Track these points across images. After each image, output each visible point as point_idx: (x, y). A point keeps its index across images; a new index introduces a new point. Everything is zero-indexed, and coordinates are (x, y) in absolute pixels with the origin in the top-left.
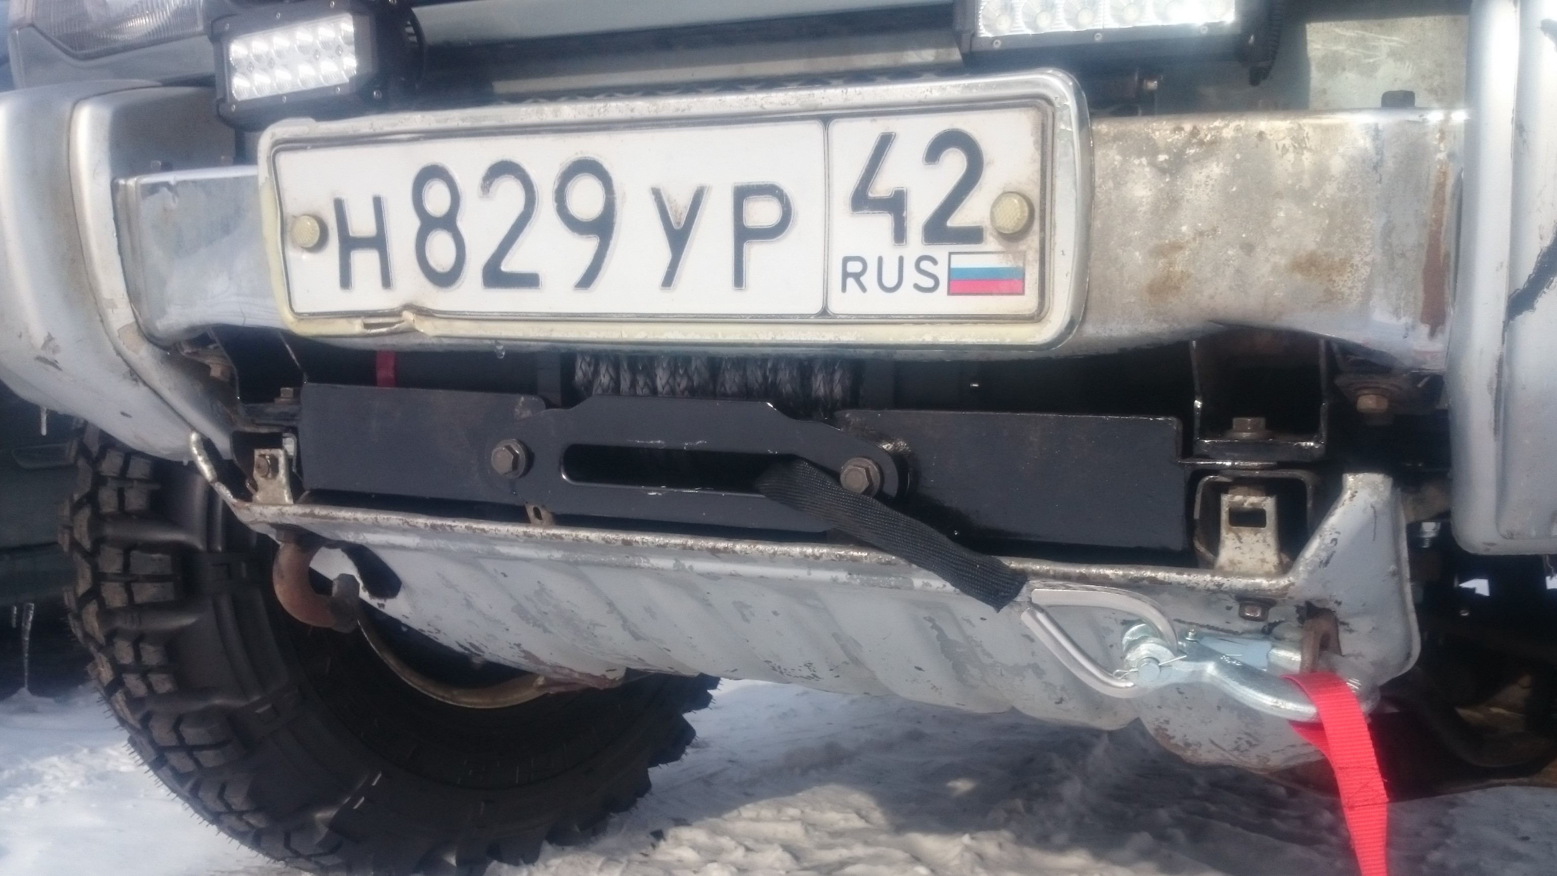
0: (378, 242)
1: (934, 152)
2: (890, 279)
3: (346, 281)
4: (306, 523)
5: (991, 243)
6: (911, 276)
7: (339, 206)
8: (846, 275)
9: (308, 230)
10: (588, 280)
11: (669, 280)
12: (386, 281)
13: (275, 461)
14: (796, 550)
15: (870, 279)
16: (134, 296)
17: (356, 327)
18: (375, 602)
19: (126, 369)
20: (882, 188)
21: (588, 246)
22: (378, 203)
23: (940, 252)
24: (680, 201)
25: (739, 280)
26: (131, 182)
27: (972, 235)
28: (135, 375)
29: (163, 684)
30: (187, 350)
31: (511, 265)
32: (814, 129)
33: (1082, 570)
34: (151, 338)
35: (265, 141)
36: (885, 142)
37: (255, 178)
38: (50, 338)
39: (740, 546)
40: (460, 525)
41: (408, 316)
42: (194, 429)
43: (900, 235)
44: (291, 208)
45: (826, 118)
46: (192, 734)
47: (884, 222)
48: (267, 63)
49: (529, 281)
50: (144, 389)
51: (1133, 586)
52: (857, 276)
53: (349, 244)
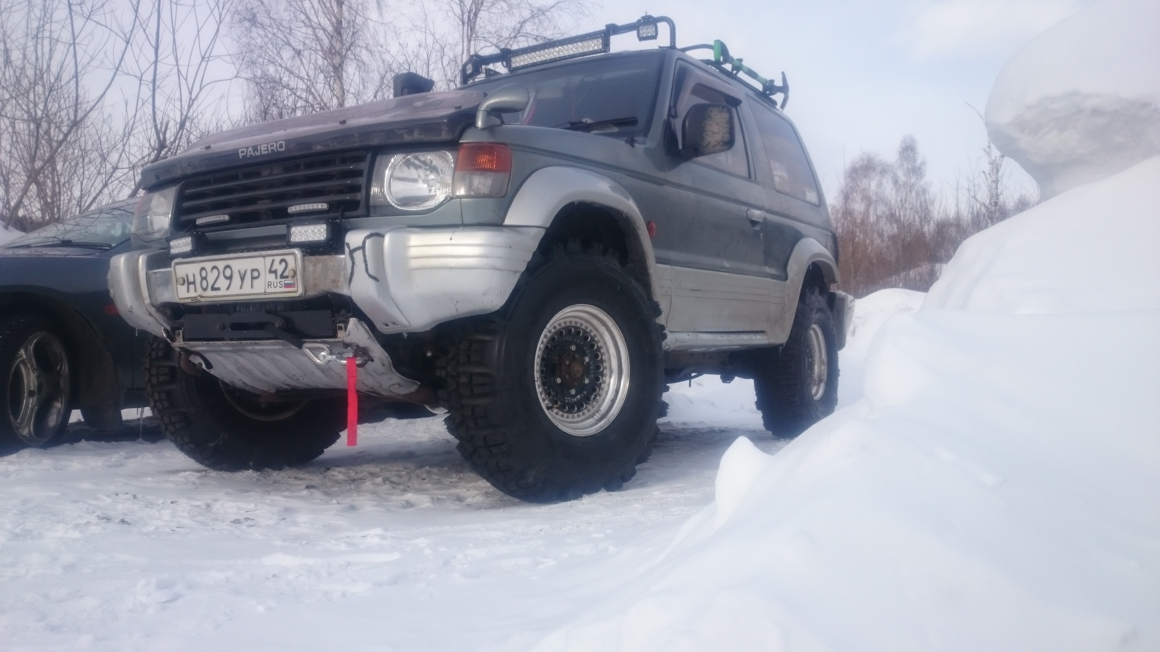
0: (194, 283)
1: (280, 263)
2: (275, 286)
3: (188, 291)
4: (185, 346)
5: (290, 279)
6: (279, 285)
7: (187, 276)
8: (268, 285)
9: (181, 281)
10: (228, 288)
11: (241, 287)
12: (195, 291)
13: (179, 333)
14: (269, 341)
15: (272, 286)
16: (150, 296)
17: (190, 301)
18: (208, 371)
19: (148, 313)
20: (273, 269)
21: (228, 282)
22: (194, 275)
23: (283, 280)
24: (243, 272)
25: (252, 287)
26: (150, 272)
27: (287, 277)
28: (150, 315)
29: (166, 404)
30: (162, 309)
31: (216, 286)
32: (262, 259)
33: (314, 340)
34: (153, 306)
35: (173, 263)
36: (273, 261)
37: (170, 271)
38: (131, 306)
39: (259, 342)
40: (211, 343)
41: (198, 297)
42: (163, 326)
43: (276, 278)
44: (178, 276)
45: (264, 257)
46: (174, 419)
47: (273, 275)
48: (177, 247)
49: (218, 289)
50: (153, 318)
51: (322, 342)
52: (270, 285)
53: (189, 283)
